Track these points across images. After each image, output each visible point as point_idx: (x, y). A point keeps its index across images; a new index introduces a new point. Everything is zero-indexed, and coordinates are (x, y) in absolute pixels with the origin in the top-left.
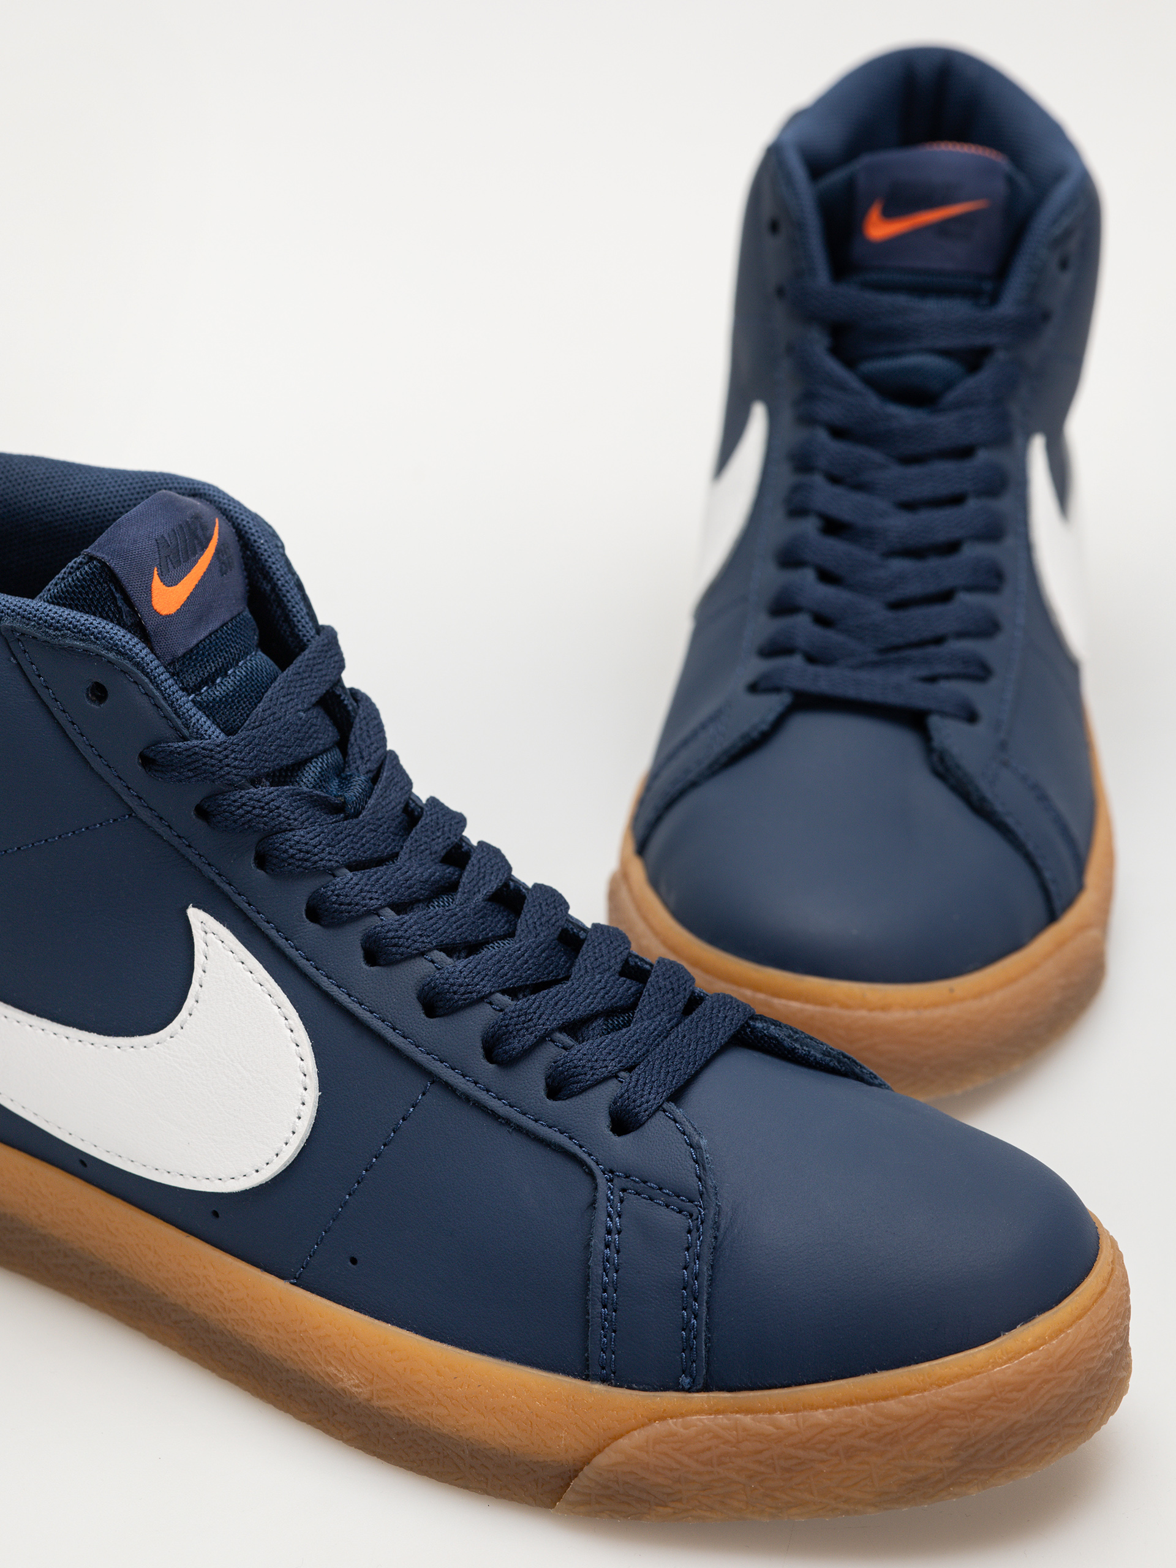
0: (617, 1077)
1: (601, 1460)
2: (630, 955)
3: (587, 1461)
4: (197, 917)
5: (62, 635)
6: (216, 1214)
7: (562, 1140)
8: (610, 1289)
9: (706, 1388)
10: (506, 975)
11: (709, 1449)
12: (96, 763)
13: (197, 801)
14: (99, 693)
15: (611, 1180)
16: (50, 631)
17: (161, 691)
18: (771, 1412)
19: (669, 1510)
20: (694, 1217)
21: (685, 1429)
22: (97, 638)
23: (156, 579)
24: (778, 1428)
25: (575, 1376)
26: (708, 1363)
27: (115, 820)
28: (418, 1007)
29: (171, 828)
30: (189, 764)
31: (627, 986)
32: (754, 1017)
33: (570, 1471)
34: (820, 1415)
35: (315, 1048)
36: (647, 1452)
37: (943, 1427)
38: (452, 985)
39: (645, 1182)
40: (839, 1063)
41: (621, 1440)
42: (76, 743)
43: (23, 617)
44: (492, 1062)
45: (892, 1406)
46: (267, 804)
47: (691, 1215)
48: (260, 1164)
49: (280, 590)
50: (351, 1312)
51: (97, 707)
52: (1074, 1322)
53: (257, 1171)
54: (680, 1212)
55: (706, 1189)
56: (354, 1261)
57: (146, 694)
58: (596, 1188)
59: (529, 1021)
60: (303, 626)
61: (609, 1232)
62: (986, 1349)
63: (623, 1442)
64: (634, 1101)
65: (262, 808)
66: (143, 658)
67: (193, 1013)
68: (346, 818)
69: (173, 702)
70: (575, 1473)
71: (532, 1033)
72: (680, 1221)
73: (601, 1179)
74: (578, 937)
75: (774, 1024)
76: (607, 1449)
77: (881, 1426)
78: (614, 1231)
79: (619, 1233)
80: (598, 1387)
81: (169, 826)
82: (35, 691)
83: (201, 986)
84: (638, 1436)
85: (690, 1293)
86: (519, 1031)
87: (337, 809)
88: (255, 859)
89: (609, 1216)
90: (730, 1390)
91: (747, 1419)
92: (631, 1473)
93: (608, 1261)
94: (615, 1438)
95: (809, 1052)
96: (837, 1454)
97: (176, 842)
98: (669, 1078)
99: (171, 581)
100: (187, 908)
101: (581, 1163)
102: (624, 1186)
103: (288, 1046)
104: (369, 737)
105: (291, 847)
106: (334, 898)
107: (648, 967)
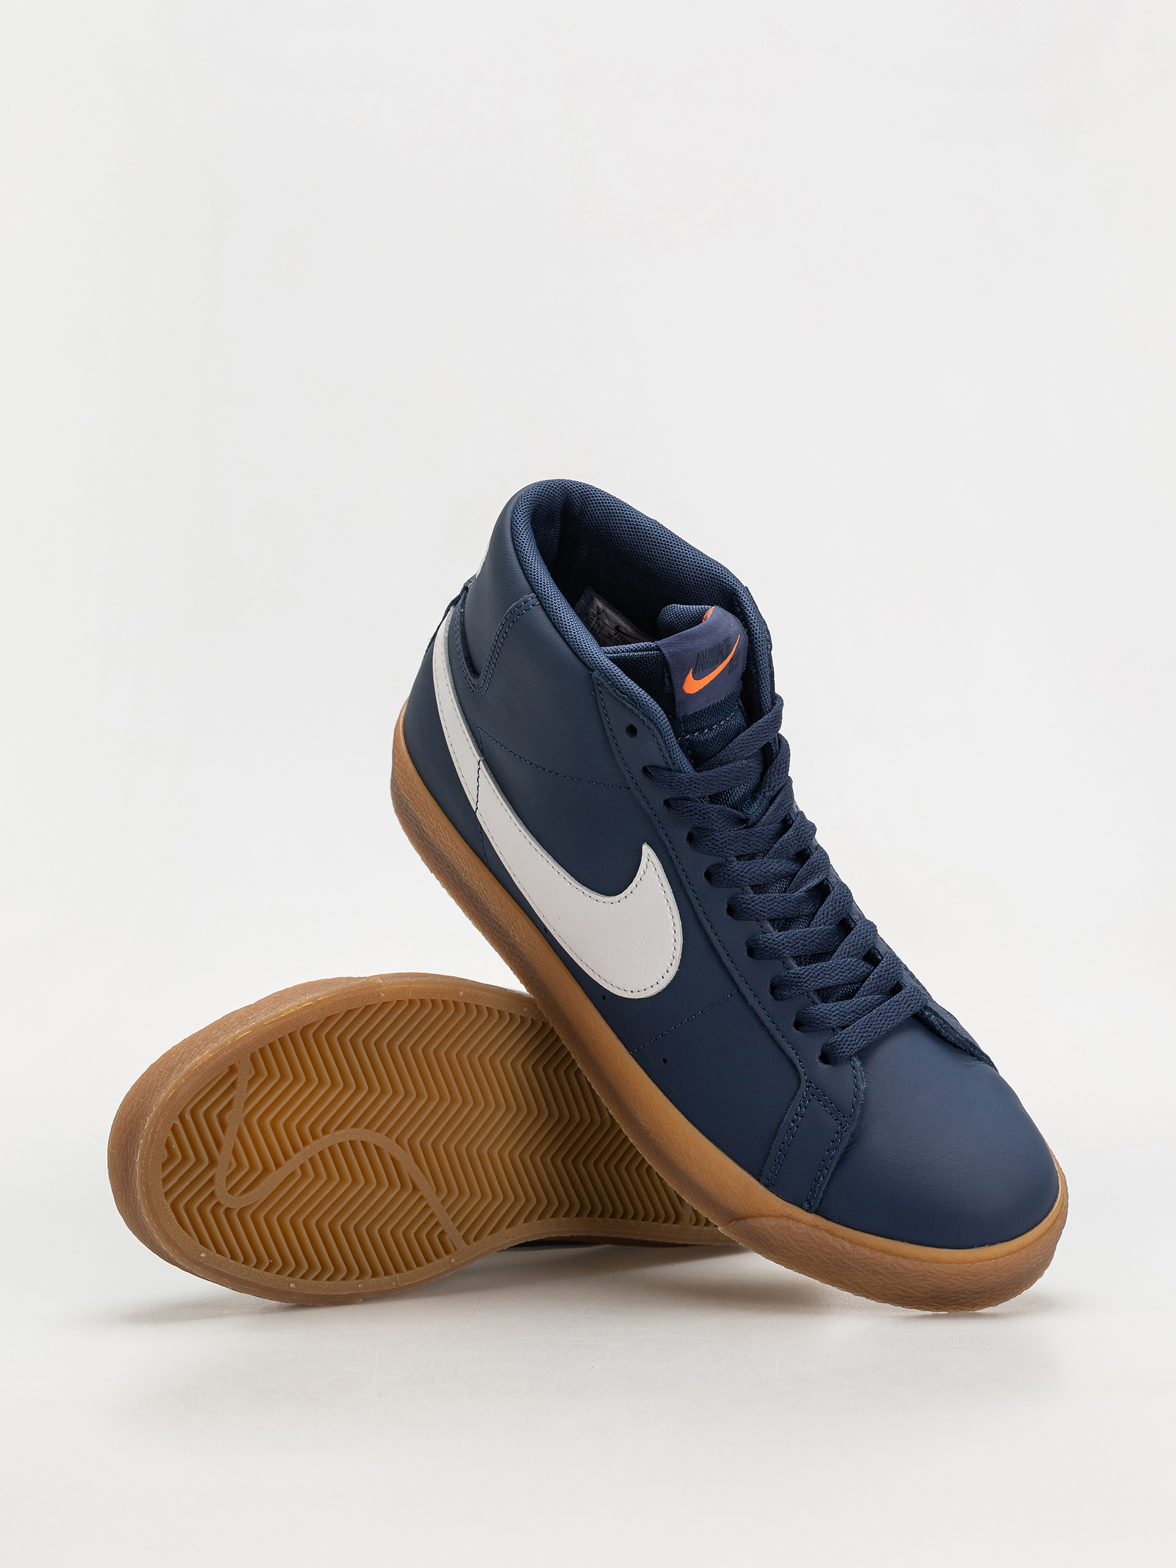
0: (834, 1030)
1: (750, 1221)
2: (874, 947)
3: (744, 1218)
4: (646, 850)
5: (623, 697)
6: (604, 998)
7: (792, 1053)
8: (786, 1144)
9: (816, 1213)
10: (798, 948)
11: (806, 1242)
12: (619, 760)
13: (667, 798)
14: (632, 731)
15: (808, 1087)
16: (617, 691)
17: (666, 743)
18: (844, 1239)
21: (797, 1228)
22: (640, 707)
23: (691, 674)
24: (844, 1248)
25: (753, 1176)
26: (821, 1202)
27: (620, 787)
28: (746, 949)
29: (648, 803)
30: (668, 782)
31: (864, 967)
32: (926, 1008)
33: (733, 1217)
34: (867, 1252)
35: (684, 946)
37: (927, 1281)
38: (767, 947)
39: (825, 1096)
40: (963, 1045)
41: (763, 1219)
43: (606, 675)
44: (772, 995)
46: (704, 814)
47: (841, 1125)
48: (635, 989)
49: (760, 676)
50: (654, 1086)
51: (629, 737)
52: (1018, 1250)
53: (632, 992)
54: (836, 1120)
55: (855, 1114)
56: (665, 1061)
57: (657, 743)
58: (799, 1088)
59: (799, 982)
60: (765, 699)
61: (797, 1114)
63: (764, 1220)
64: (837, 1050)
65: (700, 815)
66: (662, 726)
67: (627, 898)
68: (745, 828)
69: (670, 751)
70: (735, 1220)
71: (798, 990)
72: (835, 1125)
73: (803, 1085)
74: (850, 925)
75: (934, 1014)
76: (755, 1219)
78: (800, 1115)
79: (802, 1117)
80: (761, 1187)
81: (648, 802)
83: (636, 887)
84: (773, 1222)
85: (825, 1165)
86: (792, 986)
87: (743, 822)
88: (688, 835)
89: (800, 1105)
90: (827, 1219)
91: (830, 1238)
92: (764, 1236)
93: (790, 1129)
94: (763, 1216)
95: (948, 1036)
96: (869, 1271)
97: (649, 811)
98: (861, 1041)
99: (697, 677)
100: (644, 843)
101: (797, 1071)
102: (814, 1093)
103: (670, 937)
104: (778, 774)
105: (708, 840)
106: (722, 874)
107: (880, 958)
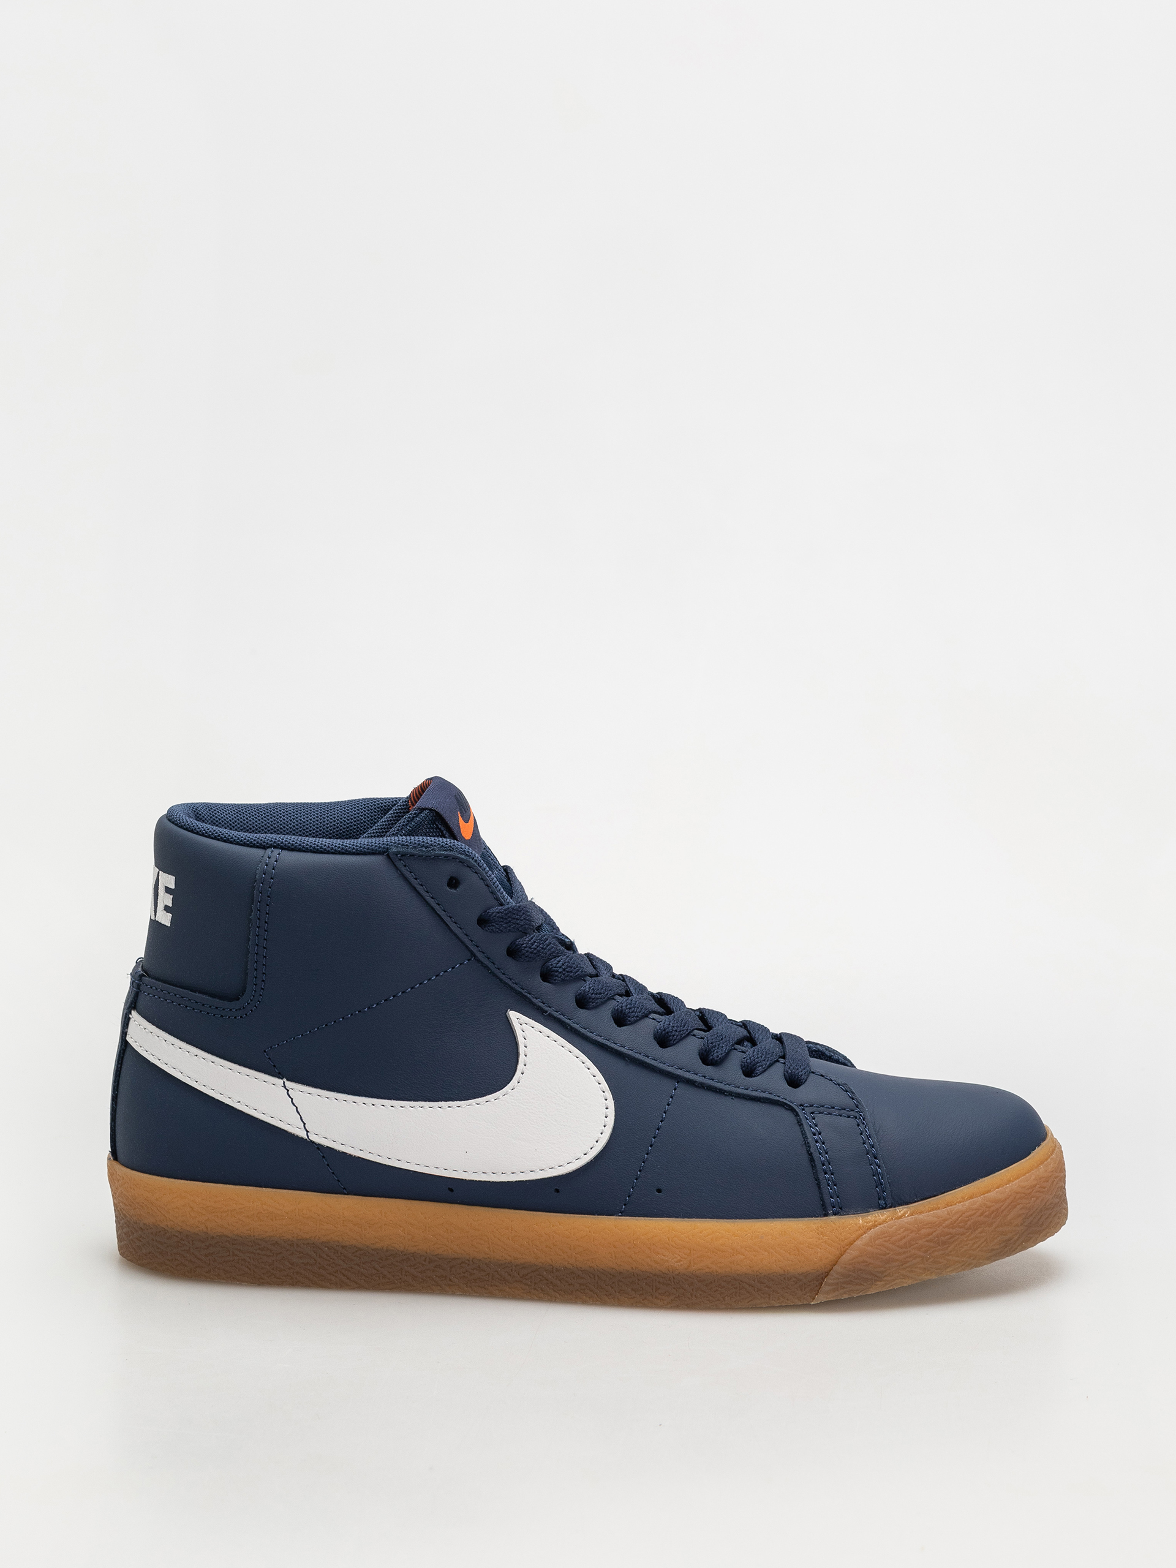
0: (779, 1061)
1: (846, 1257)
3: (835, 1263)
5: (432, 850)
6: (557, 1191)
7: (766, 1096)
8: (826, 1163)
9: (893, 1206)
11: (904, 1237)
12: (453, 926)
13: (507, 945)
14: (454, 883)
15: (803, 1110)
16: (424, 849)
17: (489, 877)
19: (883, 1283)
20: (858, 1118)
21: (890, 1228)
22: (452, 848)
23: (460, 818)
24: (937, 1219)
26: (892, 1192)
27: (461, 964)
28: (656, 1043)
29: (494, 963)
30: (505, 919)
33: (822, 1274)
35: (604, 1076)
36: (872, 1246)
38: (673, 1028)
39: (823, 1106)
41: (854, 1244)
42: (443, 917)
43: (403, 845)
44: (708, 1065)
45: (992, 1195)
47: (856, 1117)
48: (587, 1149)
50: (667, 1219)
51: (455, 891)
53: (585, 1154)
54: (849, 1117)
55: (858, 1102)
56: (659, 1191)
57: (482, 879)
58: (797, 1115)
59: (721, 1039)
61: (814, 1135)
62: (1029, 1159)
63: (858, 1243)
64: (792, 1073)
66: (477, 858)
67: (525, 1072)
69: (494, 884)
70: (827, 1274)
72: (852, 1122)
73: (798, 1110)
76: (848, 1251)
77: (989, 1207)
78: (817, 1133)
79: (820, 1134)
82: (415, 889)
83: (526, 1056)
84: (864, 1239)
85: (872, 1155)
86: (719, 1044)
88: (541, 976)
89: (811, 1127)
90: (907, 1204)
92: (864, 1262)
93: (820, 1149)
97: (498, 972)
99: (465, 820)
100: (507, 1012)
101: (784, 1104)
102: (812, 1111)
103: (589, 1078)
105: (562, 965)
106: (591, 991)
